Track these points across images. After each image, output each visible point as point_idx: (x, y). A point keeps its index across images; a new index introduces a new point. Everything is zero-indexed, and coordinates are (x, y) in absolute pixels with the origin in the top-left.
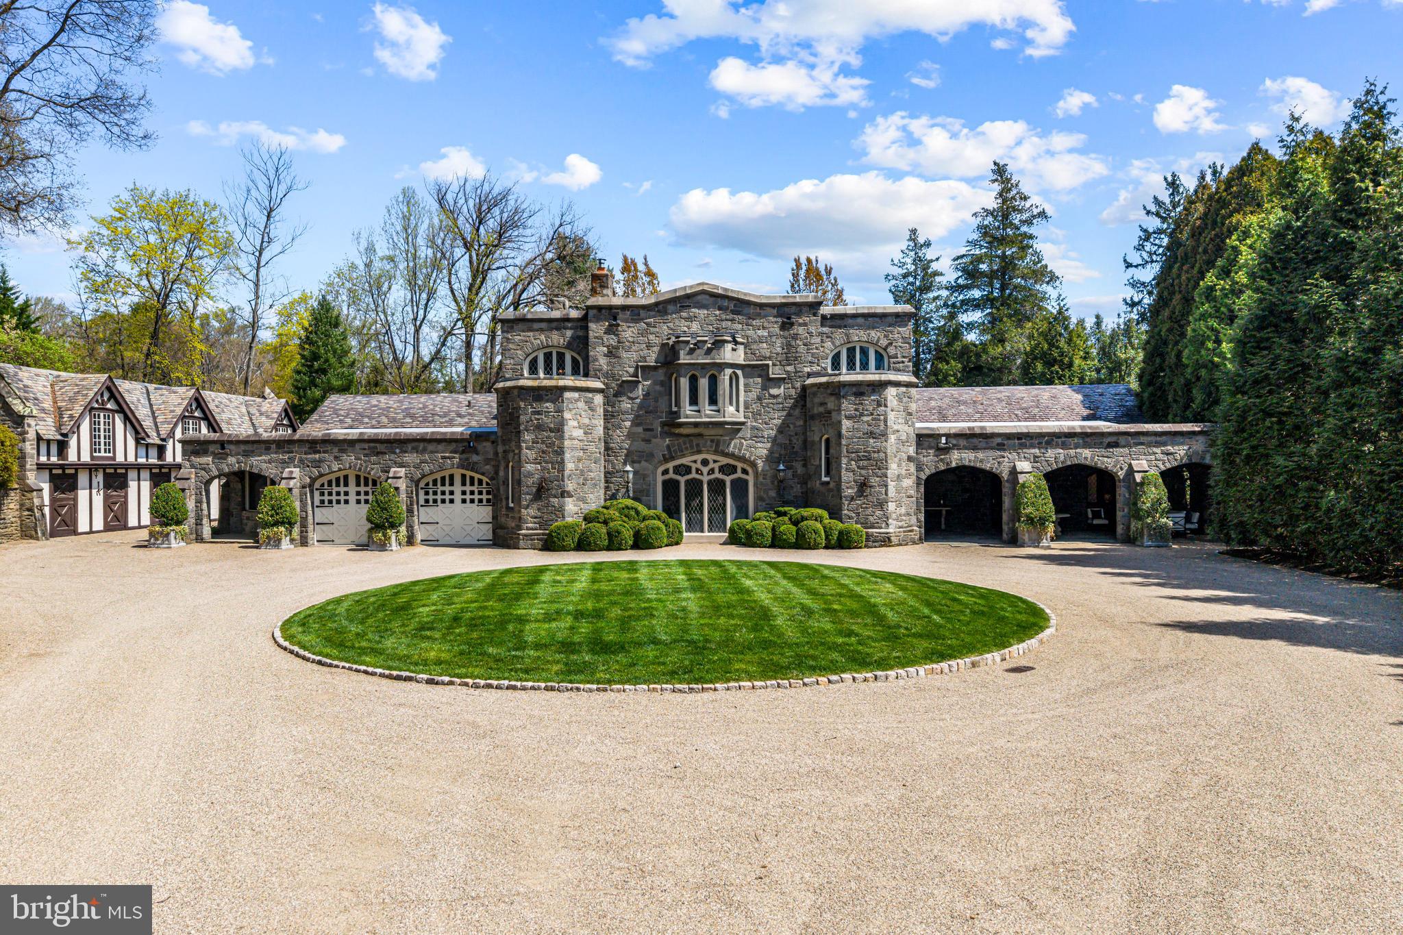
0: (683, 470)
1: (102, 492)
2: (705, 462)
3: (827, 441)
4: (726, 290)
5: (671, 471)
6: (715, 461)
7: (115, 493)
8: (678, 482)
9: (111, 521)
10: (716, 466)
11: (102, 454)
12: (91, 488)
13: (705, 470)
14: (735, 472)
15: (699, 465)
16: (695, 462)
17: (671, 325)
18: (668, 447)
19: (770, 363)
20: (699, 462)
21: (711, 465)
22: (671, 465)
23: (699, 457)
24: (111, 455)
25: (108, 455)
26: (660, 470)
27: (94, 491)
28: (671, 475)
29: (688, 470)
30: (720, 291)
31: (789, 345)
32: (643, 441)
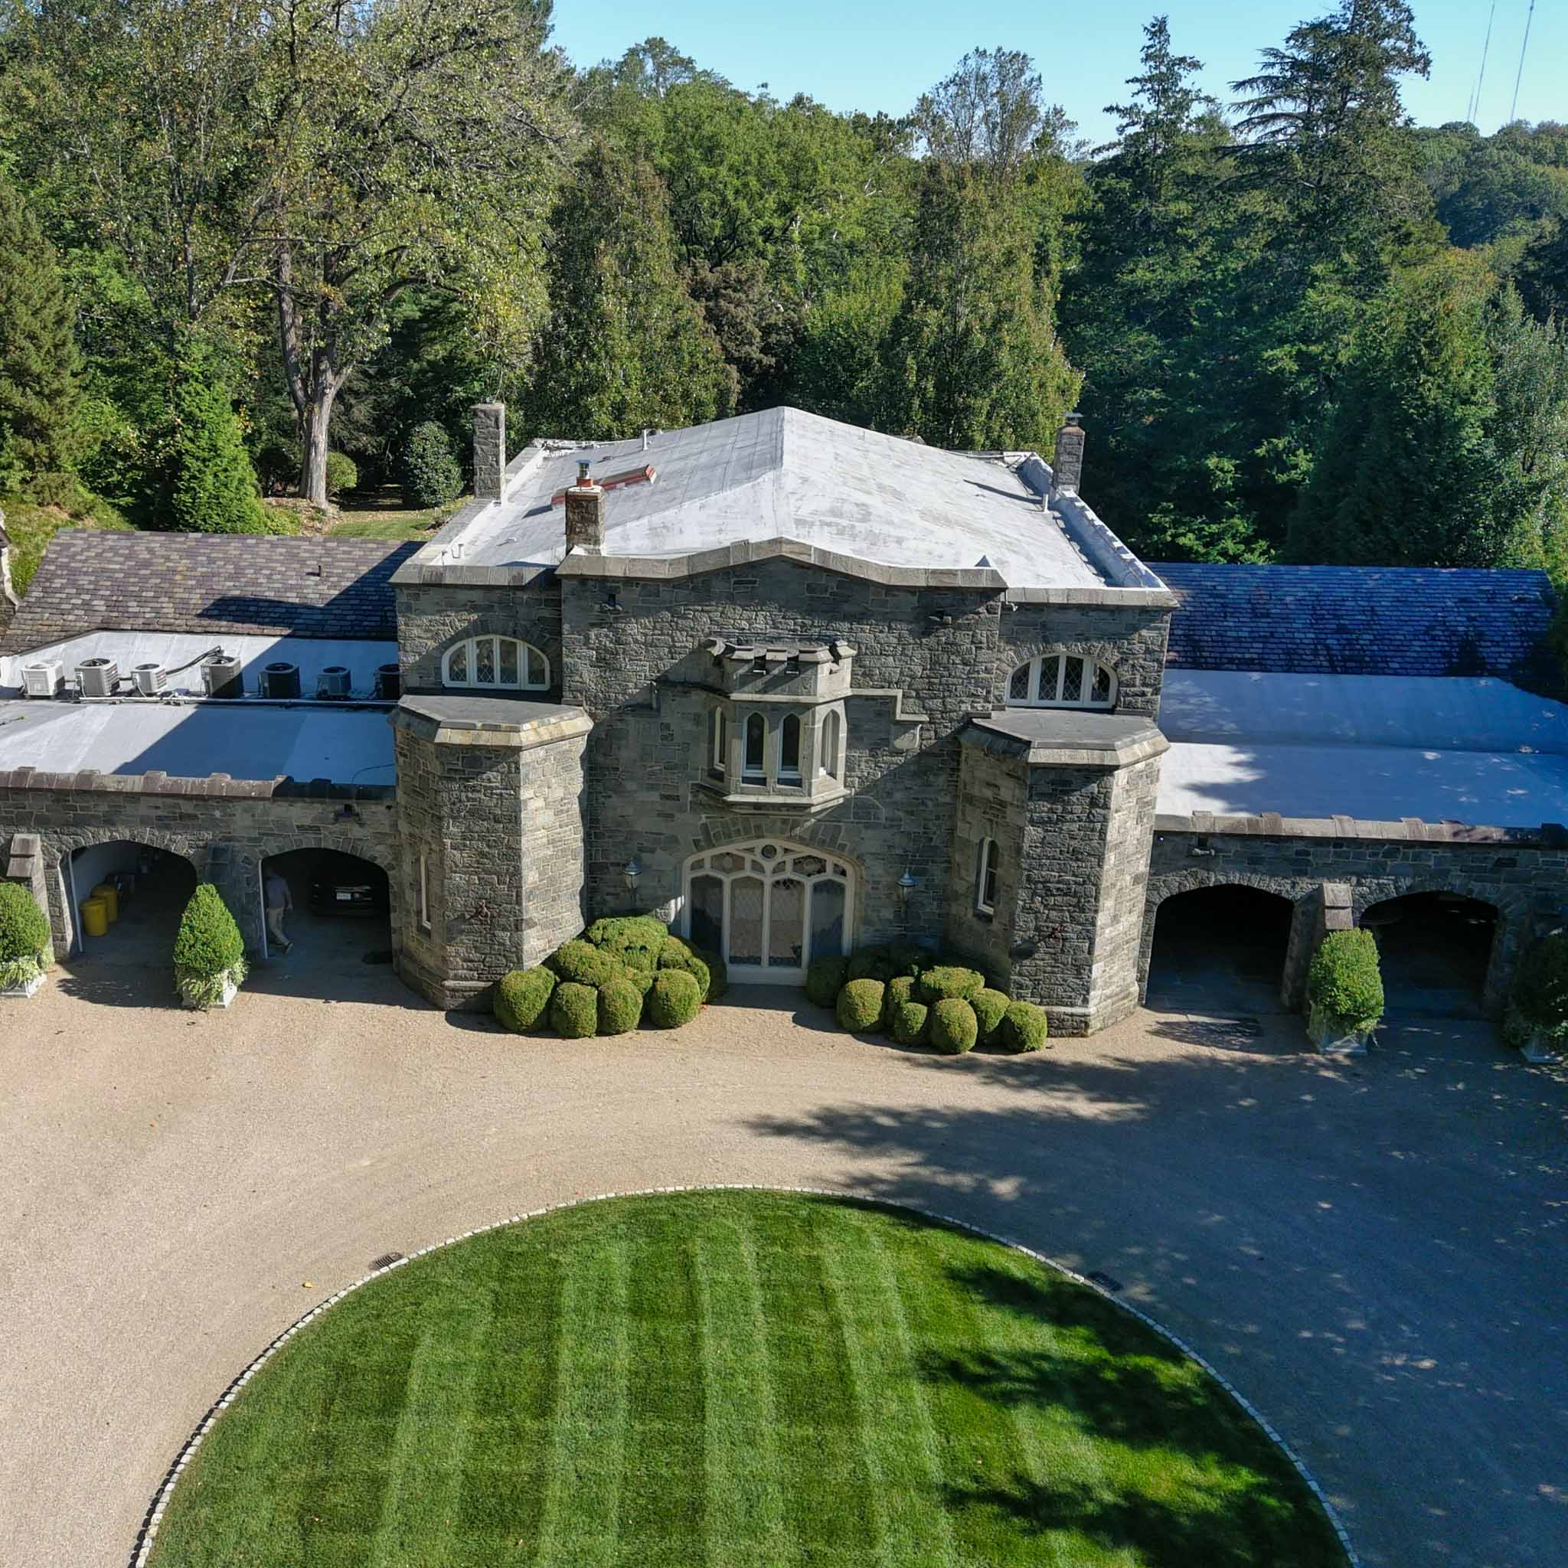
0: (728, 862)
2: (769, 852)
3: (993, 844)
4: (823, 554)
5: (707, 865)
6: (786, 850)
8: (719, 883)
10: (789, 859)
13: (769, 865)
14: (822, 870)
15: (759, 858)
16: (751, 850)
17: (716, 616)
18: (705, 827)
19: (899, 693)
20: (758, 851)
21: (780, 857)
22: (707, 855)
23: (760, 843)
26: (690, 861)
28: (707, 871)
29: (738, 863)
30: (813, 560)
31: (935, 663)
32: (659, 815)
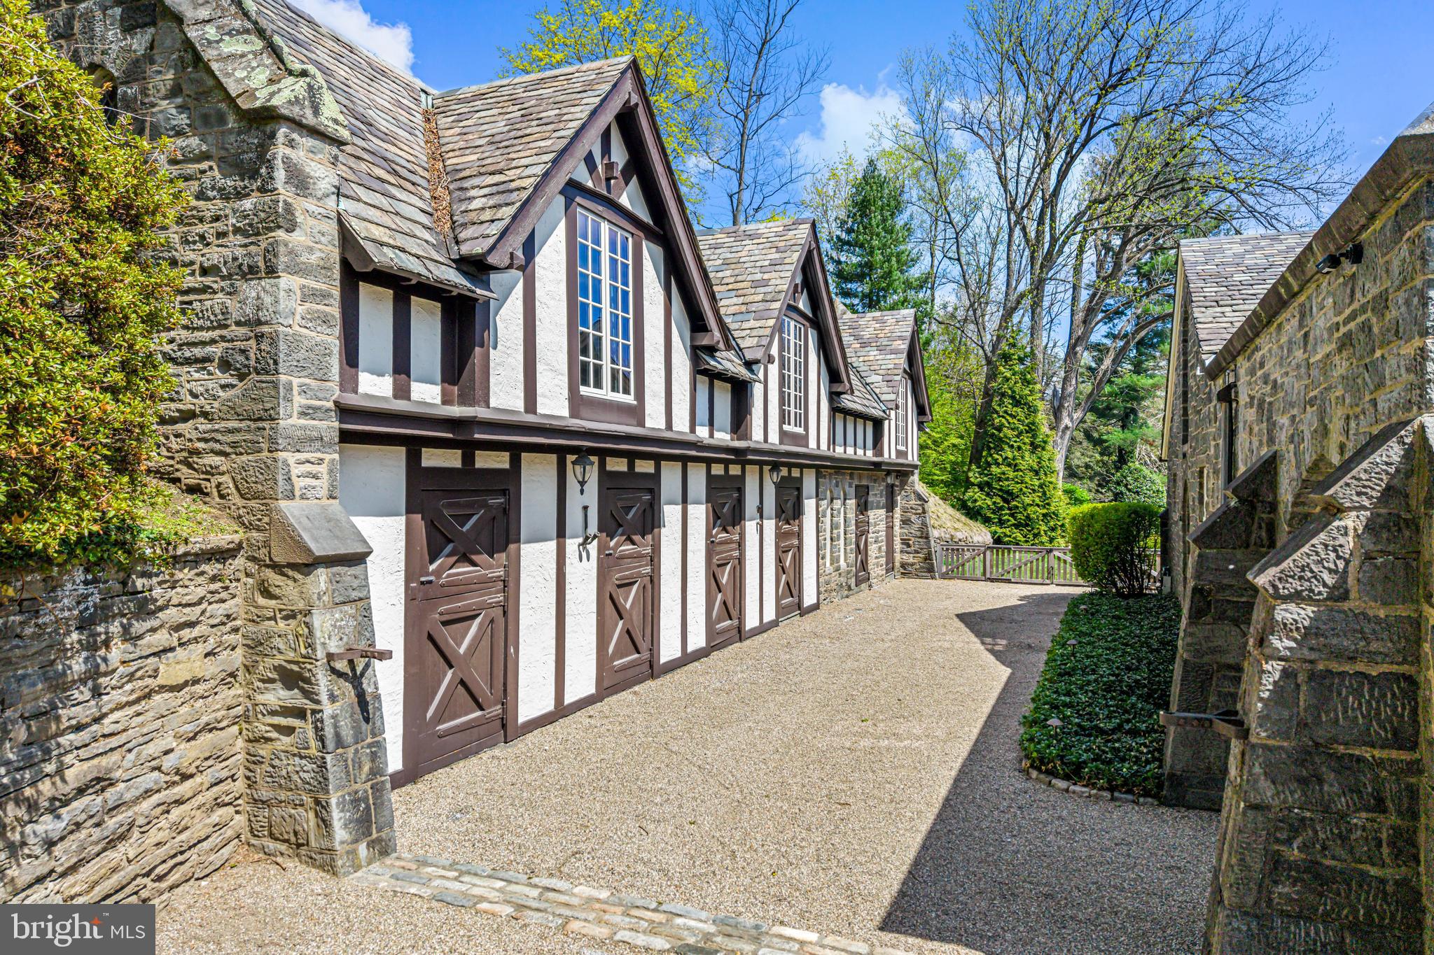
1: (593, 547)
7: (627, 547)
9: (619, 653)
11: (605, 393)
12: (561, 534)
24: (630, 399)
25: (620, 397)
27: (572, 545)
